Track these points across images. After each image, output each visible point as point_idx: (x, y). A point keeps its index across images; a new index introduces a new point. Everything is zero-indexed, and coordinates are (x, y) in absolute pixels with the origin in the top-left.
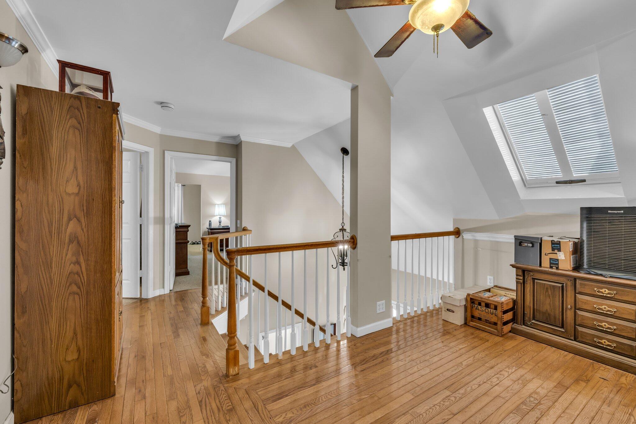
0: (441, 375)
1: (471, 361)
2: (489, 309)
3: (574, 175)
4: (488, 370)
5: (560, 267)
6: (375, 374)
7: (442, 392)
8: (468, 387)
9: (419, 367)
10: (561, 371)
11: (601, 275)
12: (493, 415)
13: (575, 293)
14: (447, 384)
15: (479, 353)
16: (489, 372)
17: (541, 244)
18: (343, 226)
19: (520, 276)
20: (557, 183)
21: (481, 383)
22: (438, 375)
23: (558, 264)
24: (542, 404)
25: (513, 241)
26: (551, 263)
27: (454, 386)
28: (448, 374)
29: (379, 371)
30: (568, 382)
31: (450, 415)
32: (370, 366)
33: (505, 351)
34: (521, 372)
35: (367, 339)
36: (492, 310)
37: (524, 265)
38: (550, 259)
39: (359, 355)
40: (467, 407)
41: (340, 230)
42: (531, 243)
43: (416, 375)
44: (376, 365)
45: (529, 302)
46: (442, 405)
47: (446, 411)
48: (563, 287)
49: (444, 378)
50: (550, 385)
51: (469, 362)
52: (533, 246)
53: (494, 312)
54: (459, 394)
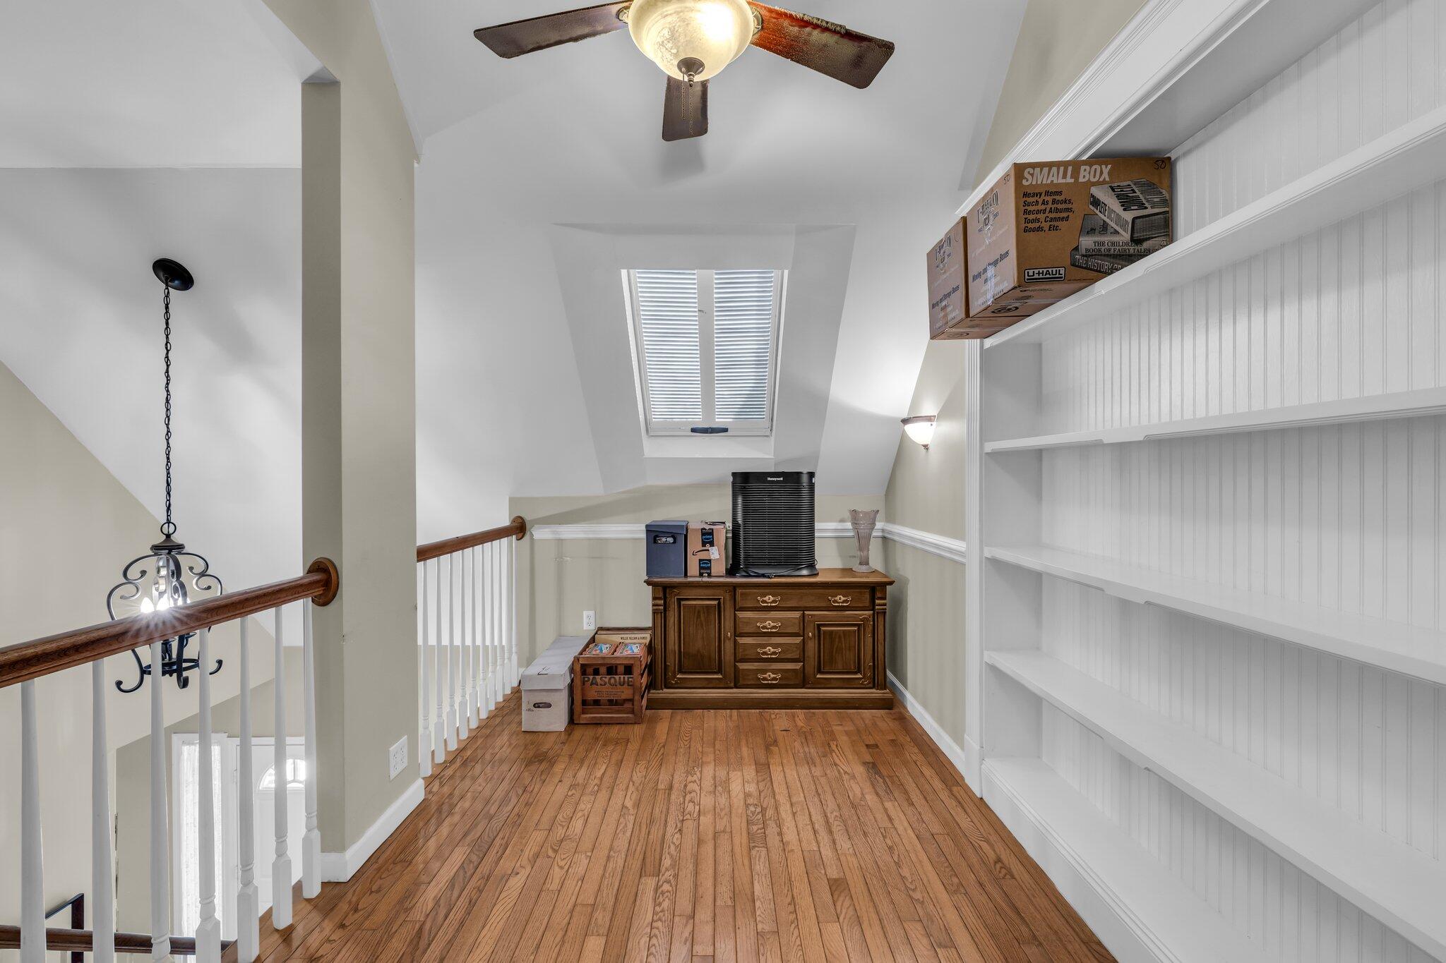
0: (612, 853)
1: (634, 794)
2: (617, 677)
3: (717, 420)
4: (669, 794)
5: (714, 572)
6: (478, 951)
7: (641, 887)
8: (669, 847)
9: (562, 864)
10: (743, 743)
11: (763, 576)
12: (736, 872)
13: (735, 610)
14: (636, 865)
15: (632, 772)
16: (673, 797)
17: (686, 537)
18: (168, 536)
19: (660, 599)
20: (693, 430)
21: (679, 825)
22: (609, 858)
23: (709, 568)
24: (766, 809)
25: (644, 535)
26: (701, 568)
27: (648, 860)
28: (622, 843)
29: (482, 935)
30: (762, 757)
31: (687, 922)
32: (448, 937)
33: (664, 746)
34: (709, 771)
35: (379, 869)
36: (622, 677)
37: (664, 578)
38: (700, 560)
39: (394, 930)
40: (696, 886)
41: (157, 548)
42: (673, 537)
43: (571, 884)
44: (462, 924)
45: (673, 644)
46: (661, 914)
47: (677, 919)
48: (719, 604)
49: (624, 856)
50: (750, 772)
51: (633, 798)
52: (674, 542)
53: (626, 679)
54: (667, 870)
